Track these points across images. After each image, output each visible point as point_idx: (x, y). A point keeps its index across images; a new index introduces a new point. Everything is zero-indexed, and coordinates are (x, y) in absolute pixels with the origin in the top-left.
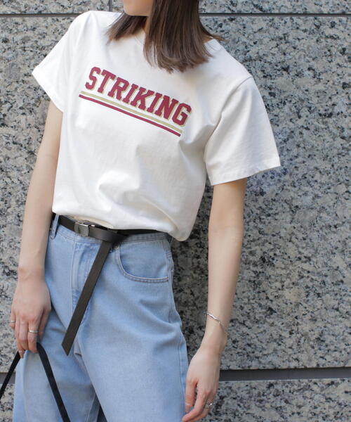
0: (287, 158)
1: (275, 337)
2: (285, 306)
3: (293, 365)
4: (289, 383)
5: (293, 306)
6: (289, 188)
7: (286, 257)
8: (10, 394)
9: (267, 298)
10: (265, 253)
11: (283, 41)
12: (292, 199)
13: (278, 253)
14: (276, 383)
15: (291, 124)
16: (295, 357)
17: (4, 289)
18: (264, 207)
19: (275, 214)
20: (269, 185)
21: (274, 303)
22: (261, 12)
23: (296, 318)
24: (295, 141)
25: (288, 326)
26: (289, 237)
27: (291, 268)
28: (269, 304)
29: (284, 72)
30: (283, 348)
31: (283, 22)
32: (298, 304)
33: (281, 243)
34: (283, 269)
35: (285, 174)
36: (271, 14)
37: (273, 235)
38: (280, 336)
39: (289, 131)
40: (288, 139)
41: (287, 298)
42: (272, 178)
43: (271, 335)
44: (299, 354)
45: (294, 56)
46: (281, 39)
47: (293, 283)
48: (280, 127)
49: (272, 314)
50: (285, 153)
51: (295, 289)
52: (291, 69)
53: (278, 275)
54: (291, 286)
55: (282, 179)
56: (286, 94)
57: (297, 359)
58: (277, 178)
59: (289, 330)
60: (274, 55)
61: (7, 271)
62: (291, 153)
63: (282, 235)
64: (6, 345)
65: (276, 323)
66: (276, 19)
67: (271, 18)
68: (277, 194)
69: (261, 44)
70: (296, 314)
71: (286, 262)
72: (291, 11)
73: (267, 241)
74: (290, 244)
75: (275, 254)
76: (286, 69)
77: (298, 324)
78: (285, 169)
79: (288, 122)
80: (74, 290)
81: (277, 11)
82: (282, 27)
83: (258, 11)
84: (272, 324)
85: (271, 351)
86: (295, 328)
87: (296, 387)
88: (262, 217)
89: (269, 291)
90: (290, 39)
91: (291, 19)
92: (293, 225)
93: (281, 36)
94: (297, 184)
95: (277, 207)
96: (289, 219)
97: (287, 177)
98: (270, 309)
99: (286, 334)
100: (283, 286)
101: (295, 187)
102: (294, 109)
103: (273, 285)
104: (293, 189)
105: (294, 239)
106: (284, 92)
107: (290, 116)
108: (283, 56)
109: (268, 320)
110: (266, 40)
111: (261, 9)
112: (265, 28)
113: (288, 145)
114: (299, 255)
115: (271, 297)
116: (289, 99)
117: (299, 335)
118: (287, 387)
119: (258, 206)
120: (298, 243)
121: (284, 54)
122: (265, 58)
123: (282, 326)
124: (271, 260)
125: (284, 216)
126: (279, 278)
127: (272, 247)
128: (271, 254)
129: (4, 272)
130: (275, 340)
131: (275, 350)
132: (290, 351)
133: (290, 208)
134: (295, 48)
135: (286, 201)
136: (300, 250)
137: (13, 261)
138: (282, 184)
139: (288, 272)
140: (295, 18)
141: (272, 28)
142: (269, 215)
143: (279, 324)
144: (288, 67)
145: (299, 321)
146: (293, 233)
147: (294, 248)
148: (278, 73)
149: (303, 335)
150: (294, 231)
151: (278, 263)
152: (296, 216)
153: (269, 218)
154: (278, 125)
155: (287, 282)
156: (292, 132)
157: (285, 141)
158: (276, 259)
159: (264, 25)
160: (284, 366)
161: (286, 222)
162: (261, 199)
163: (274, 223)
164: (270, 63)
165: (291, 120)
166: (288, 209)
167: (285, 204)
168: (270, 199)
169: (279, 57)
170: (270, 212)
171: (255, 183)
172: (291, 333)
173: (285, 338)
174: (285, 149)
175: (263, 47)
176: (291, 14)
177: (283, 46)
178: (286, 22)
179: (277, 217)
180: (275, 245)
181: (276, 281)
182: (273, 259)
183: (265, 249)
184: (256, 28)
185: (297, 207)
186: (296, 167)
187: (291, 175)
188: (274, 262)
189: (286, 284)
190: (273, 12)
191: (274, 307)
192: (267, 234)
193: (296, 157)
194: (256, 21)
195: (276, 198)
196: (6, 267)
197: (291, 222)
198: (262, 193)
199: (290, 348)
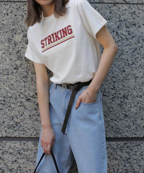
0: (134, 58)
1: (128, 125)
2: (132, 114)
3: (134, 136)
4: (132, 143)
5: (134, 114)
6: (135, 70)
7: (133, 95)
8: (27, 145)
9: (125, 111)
10: (125, 94)
11: (134, 14)
12: (136, 74)
13: (129, 94)
14: (127, 143)
15: (136, 45)
16: (135, 133)
17: (26, 106)
18: (125, 76)
19: (129, 79)
20: (127, 68)
21: (127, 112)
22: (125, 3)
23: (136, 118)
24: (137, 52)
25: (133, 121)
26: (134, 88)
27: (134, 99)
28: (126, 113)
29: (134, 26)
30: (130, 130)
31: (134, 7)
32: (136, 114)
33: (131, 90)
34: (131, 100)
35: (133, 64)
36: (129, 4)
37: (128, 87)
38: (130, 125)
39: (135, 48)
40: (134, 51)
41: (133, 111)
42: (128, 66)
43: (126, 125)
44: (136, 132)
45: (138, 20)
46: (133, 13)
47: (135, 106)
48: (132, 47)
49: (126, 117)
50: (133, 56)
51: (135, 108)
52: (136, 25)
53: (129, 102)
54: (134, 106)
55: (132, 66)
56: (134, 34)
57: (135, 134)
58: (130, 66)
59: (133, 123)
60: (130, 19)
61: (27, 99)
62: (136, 57)
63: (131, 87)
64: (26, 127)
65: (128, 120)
66: (131, 6)
67: (129, 5)
68: (130, 72)
69: (125, 15)
70: (136, 117)
71: (132, 97)
72: (137, 2)
73: (125, 89)
74: (134, 91)
75: (128, 95)
76: (135, 25)
77: (136, 121)
78: (133, 63)
79: (135, 45)
80: (64, 109)
81: (132, 3)
82: (133, 9)
83: (125, 2)
84: (127, 121)
85: (126, 131)
86: (135, 122)
87: (135, 145)
88: (124, 80)
89: (126, 108)
90: (136, 13)
91: (137, 5)
92: (135, 83)
93: (133, 12)
94: (137, 68)
95: (130, 77)
96: (134, 81)
97: (134, 65)
98: (126, 115)
99: (132, 125)
100: (131, 106)
101: (137, 69)
102: (137, 40)
103: (127, 106)
104: (136, 70)
105: (136, 89)
106: (133, 33)
107: (136, 42)
108: (133, 20)
109: (125, 119)
110: (127, 14)
111: (126, 2)
112: (127, 9)
113: (134, 54)
114: (138, 95)
115: (126, 111)
116: (135, 36)
117: (137, 125)
118: (131, 144)
119: (122, 76)
120: (137, 91)
121: (134, 19)
122: (127, 20)
123: (130, 122)
124: (127, 97)
125: (132, 80)
126: (130, 104)
127: (127, 92)
128: (127, 94)
129: (26, 99)
130: (128, 127)
131: (127, 131)
132: (133, 131)
133: (135, 77)
134: (138, 17)
135: (133, 75)
136: (138, 93)
137: (29, 95)
138: (132, 68)
139: (133, 101)
140: (138, 5)
141: (129, 9)
142: (127, 80)
143: (129, 121)
144: (135, 24)
145: (137, 120)
146: (135, 87)
147: (136, 92)
148: (132, 26)
149: (138, 125)
150: (136, 86)
151: (129, 98)
152: (137, 80)
153: (127, 81)
154: (131, 46)
155: (133, 105)
156: (136, 48)
157: (133, 52)
158: (129, 96)
159: (127, 8)
160: (131, 137)
161: (133, 82)
162: (124, 73)
163: (128, 83)
164: (129, 22)
165: (136, 44)
166: (134, 78)
167: (133, 76)
168: (127, 74)
169: (132, 20)
170: (127, 78)
171: (122, 68)
172: (133, 124)
173: (131, 126)
174: (133, 55)
175: (126, 16)
176: (137, 4)
177: (134, 16)
178: (135, 7)
179: (129, 80)
180: (128, 91)
181: (129, 104)
182: (128, 96)
183: (125, 93)
184: (124, 9)
185: (137, 77)
186: (137, 62)
187: (135, 65)
188: (128, 97)
189: (132, 105)
190: (130, 3)
191: (128, 114)
192: (126, 87)
193: (137, 58)
194: (124, 6)
195: (130, 73)
196: (27, 97)
197: (135, 82)
198: (124, 71)
199: (133, 130)
